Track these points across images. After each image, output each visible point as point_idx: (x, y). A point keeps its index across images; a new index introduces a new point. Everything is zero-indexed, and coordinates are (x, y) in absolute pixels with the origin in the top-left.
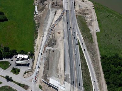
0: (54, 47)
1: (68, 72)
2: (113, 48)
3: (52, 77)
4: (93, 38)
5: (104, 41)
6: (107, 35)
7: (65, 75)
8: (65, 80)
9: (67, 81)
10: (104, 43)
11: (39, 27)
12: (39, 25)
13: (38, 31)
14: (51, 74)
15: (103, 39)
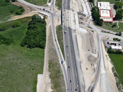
0: (89, 54)
1: (73, 34)
2: (30, 56)
3: (85, 33)
4: (48, 67)
5: (37, 63)
6: (31, 70)
7: (76, 33)
8: (75, 30)
9: (74, 30)
10: (38, 61)
11: (117, 83)
12: (118, 87)
13: (116, 78)
14: (87, 35)
15: (37, 65)
